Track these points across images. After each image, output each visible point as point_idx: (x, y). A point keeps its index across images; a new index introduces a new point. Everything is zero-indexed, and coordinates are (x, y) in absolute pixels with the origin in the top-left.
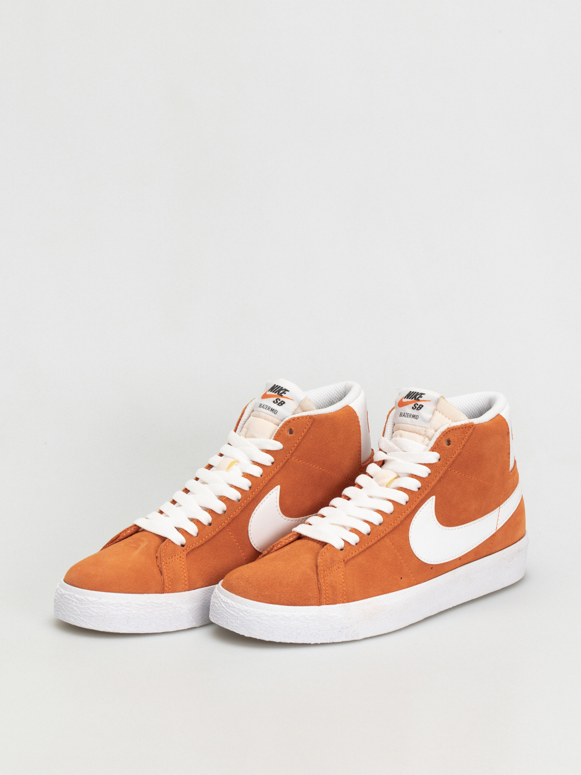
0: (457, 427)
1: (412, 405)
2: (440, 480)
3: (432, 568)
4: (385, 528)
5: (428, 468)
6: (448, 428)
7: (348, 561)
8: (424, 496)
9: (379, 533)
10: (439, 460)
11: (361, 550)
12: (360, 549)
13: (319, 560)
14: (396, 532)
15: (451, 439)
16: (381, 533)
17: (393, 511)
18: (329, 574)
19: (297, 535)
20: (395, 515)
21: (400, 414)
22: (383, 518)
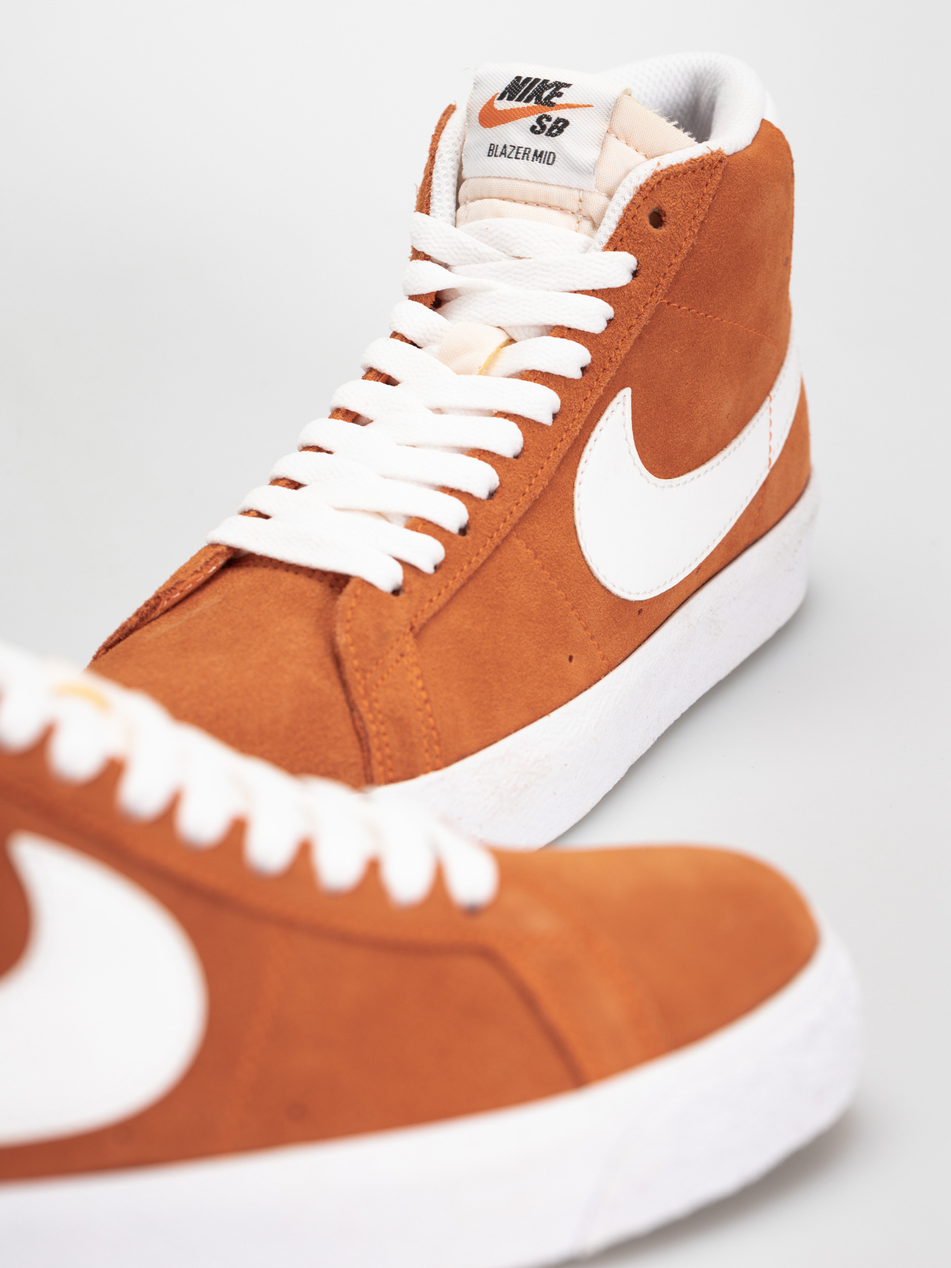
0: (680, 169)
1: (532, 120)
2: (640, 338)
3: (640, 612)
4: (508, 504)
5: (607, 305)
6: (656, 174)
7: (424, 627)
8: (601, 391)
9: (493, 525)
10: (635, 274)
11: (454, 585)
12: (451, 582)
13: (342, 639)
14: (540, 513)
15: (666, 207)
16: (499, 524)
17: (523, 450)
18: (380, 682)
19: (226, 555)
20: (530, 460)
21: (490, 150)
22: (499, 476)
